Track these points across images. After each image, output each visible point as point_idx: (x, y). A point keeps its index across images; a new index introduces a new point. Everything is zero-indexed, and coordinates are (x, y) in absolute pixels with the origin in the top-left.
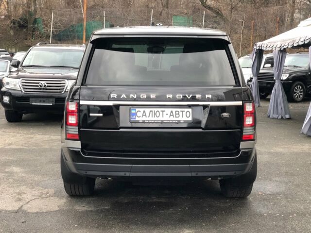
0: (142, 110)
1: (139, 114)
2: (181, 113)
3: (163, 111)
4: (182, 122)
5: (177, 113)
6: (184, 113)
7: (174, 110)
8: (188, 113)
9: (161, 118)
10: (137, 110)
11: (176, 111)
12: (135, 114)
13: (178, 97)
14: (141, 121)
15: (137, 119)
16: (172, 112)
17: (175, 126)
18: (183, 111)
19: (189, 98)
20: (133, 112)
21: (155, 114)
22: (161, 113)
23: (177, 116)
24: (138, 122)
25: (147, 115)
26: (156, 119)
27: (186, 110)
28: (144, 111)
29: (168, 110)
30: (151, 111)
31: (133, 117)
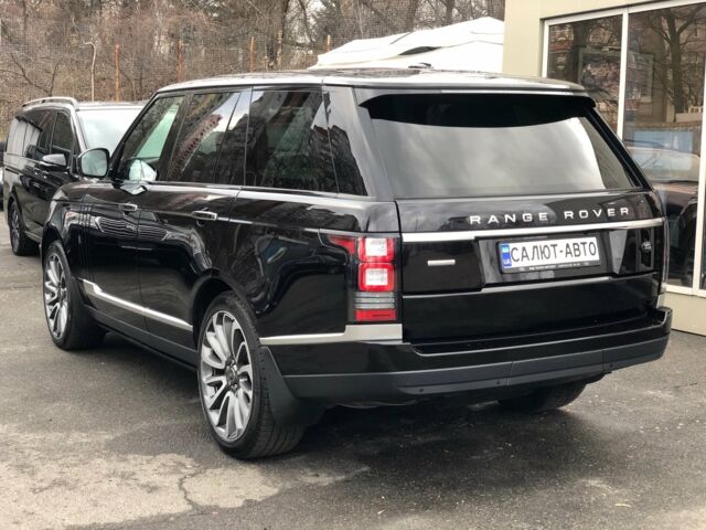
0: (519, 245)
1: (517, 255)
2: (581, 247)
3: (554, 246)
5: (576, 247)
6: (587, 246)
7: (571, 241)
8: (592, 246)
9: (553, 261)
10: (512, 245)
11: (574, 244)
12: (508, 256)
14: (521, 270)
15: (514, 265)
16: (568, 246)
18: (584, 244)
19: (597, 215)
20: (504, 250)
21: (543, 252)
22: (552, 249)
23: (577, 253)
24: (516, 271)
25: (530, 256)
26: (545, 261)
27: (588, 240)
28: (524, 249)
29: (562, 243)
30: (535, 247)
31: (505, 262)
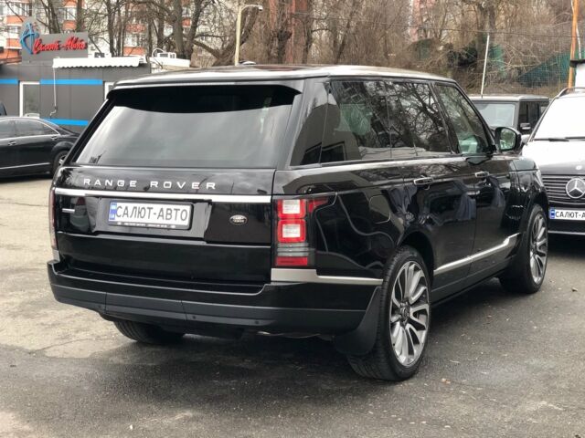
0: (123, 205)
1: (120, 212)
2: (174, 212)
3: (150, 209)
4: (173, 227)
5: (169, 212)
6: (179, 212)
7: (165, 207)
8: (184, 213)
9: (146, 220)
10: (119, 204)
11: (168, 209)
12: (115, 212)
13: (166, 185)
14: (119, 224)
15: (117, 219)
16: (162, 210)
17: (164, 233)
18: (177, 210)
19: (181, 187)
20: (113, 207)
21: (140, 213)
22: (147, 211)
23: (169, 217)
24: (115, 224)
25: (130, 214)
26: (139, 220)
27: (182, 207)
28: (126, 208)
29: (157, 207)
30: (135, 208)
31: (111, 216)
